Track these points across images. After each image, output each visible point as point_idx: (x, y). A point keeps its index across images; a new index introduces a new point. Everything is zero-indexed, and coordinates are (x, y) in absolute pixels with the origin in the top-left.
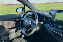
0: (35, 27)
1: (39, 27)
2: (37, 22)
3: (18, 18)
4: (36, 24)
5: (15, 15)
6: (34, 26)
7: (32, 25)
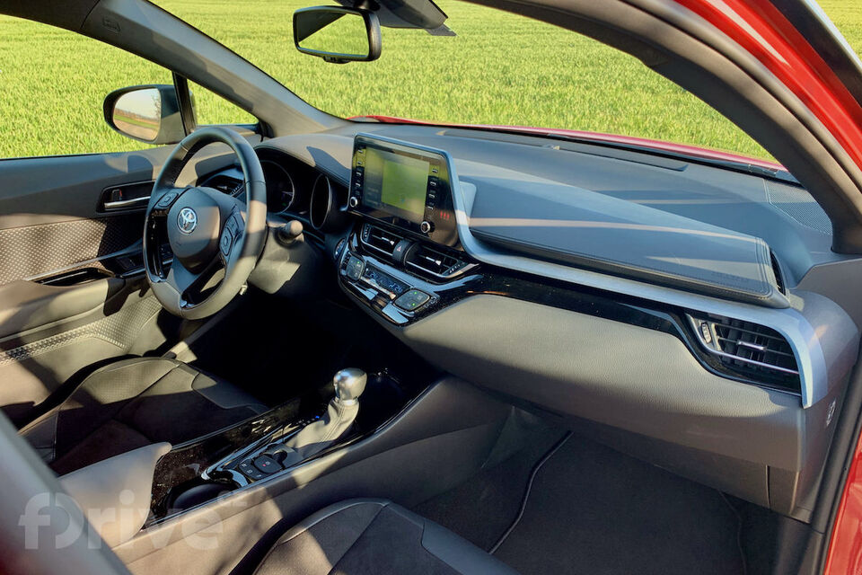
0: (242, 255)
1: (292, 260)
2: (256, 216)
3: (127, 192)
4: (247, 235)
5: (95, 163)
6: (237, 248)
7: (224, 241)
